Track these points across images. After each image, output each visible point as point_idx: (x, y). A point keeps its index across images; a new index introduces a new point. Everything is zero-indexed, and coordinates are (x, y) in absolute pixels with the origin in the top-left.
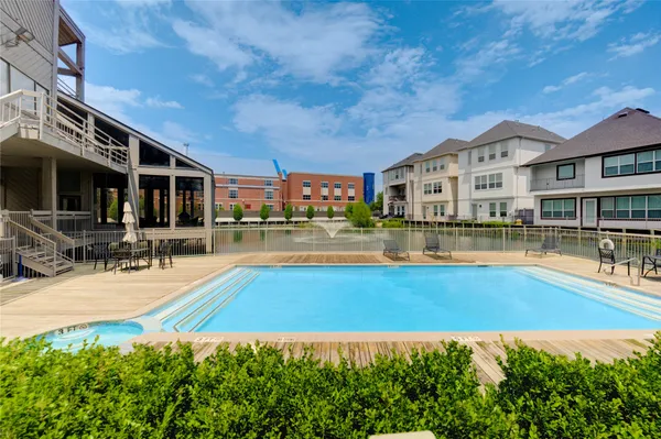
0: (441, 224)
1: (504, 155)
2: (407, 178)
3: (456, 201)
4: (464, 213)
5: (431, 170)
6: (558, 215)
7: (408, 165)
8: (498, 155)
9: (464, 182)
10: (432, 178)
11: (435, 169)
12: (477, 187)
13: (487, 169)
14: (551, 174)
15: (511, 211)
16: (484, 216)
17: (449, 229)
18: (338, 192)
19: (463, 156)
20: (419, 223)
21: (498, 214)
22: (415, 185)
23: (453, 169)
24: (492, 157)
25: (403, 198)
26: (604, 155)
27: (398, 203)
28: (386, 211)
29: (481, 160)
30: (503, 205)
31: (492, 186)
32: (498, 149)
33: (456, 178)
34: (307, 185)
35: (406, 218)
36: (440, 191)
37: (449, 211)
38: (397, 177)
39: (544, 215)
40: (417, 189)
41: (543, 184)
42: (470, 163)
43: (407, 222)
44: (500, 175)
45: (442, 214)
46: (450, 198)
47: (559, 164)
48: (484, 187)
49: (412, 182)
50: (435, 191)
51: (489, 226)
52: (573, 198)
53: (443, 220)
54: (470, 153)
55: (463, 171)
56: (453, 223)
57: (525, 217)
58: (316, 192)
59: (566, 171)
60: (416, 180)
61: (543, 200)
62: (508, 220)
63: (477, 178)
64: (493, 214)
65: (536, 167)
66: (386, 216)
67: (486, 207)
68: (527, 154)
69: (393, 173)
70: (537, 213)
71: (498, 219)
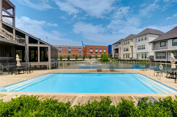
0: (128, 60)
1: (146, 39)
2: (119, 46)
3: (132, 53)
4: (135, 57)
5: (126, 44)
6: (161, 57)
7: (119, 43)
8: (144, 39)
9: (135, 47)
10: (126, 46)
11: (126, 43)
12: (138, 49)
13: (140, 43)
14: (159, 45)
15: (148, 56)
16: (140, 58)
17: (130, 62)
18: (101, 51)
19: (134, 39)
20: (122, 60)
21: (144, 57)
22: (121, 49)
23: (132, 43)
24: (142, 40)
25: (118, 52)
26: (173, 39)
27: (117, 54)
28: (113, 57)
29: (139, 40)
30: (146, 54)
31: (142, 49)
32: (144, 37)
33: (132, 46)
34: (91, 49)
35: (119, 59)
36: (128, 50)
37: (131, 56)
38: (116, 46)
39: (157, 57)
40: (122, 50)
41: (156, 48)
42: (136, 42)
43: (119, 60)
44: (144, 45)
45: (129, 57)
46: (131, 52)
47: (161, 41)
48: (140, 49)
49: (120, 48)
50: (127, 50)
51: (141, 61)
52: (164, 52)
53: (129, 59)
54: (136, 39)
55: (134, 44)
56: (132, 60)
57: (151, 58)
58: (94, 51)
59: (163, 44)
60: (121, 47)
61: (157, 53)
62: (146, 59)
63: (138, 46)
64: (143, 57)
65: (154, 43)
66: (113, 58)
67: (141, 55)
68: (152, 38)
69: (115, 45)
70: (155, 57)
71: (144, 59)
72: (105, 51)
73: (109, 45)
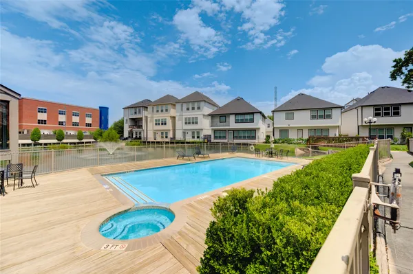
0: (167, 143)
1: (199, 108)
2: (144, 114)
3: (174, 130)
4: (179, 137)
6: (220, 138)
9: (179, 120)
10: (160, 116)
11: (162, 111)
12: (186, 123)
13: (191, 114)
14: (217, 120)
15: (202, 135)
16: (189, 138)
17: (172, 145)
18: (76, 119)
19: (178, 106)
20: (152, 142)
21: (196, 137)
22: (149, 120)
23: (172, 112)
24: (193, 109)
25: (140, 127)
26: (236, 114)
27: (135, 130)
28: (126, 135)
29: (188, 109)
30: (198, 133)
31: (193, 123)
32: (196, 106)
33: (174, 118)
35: (143, 140)
36: (165, 124)
37: (170, 135)
38: (136, 113)
39: (216, 138)
40: (150, 122)
41: (215, 124)
42: (182, 110)
43: (144, 142)
44: (197, 118)
45: (166, 137)
46: (171, 128)
47: (221, 116)
48: (189, 123)
49: (146, 118)
50: (162, 124)
51: (193, 143)
52: (225, 130)
53: (167, 140)
54: (182, 105)
55: (178, 114)
56: (174, 142)
57: (208, 138)
59: (223, 119)
60: (149, 116)
61: (215, 131)
62: (201, 140)
63: (186, 119)
64: (193, 137)
65: (212, 116)
66: (127, 139)
67: (190, 133)
68: (208, 110)
69: (133, 110)
70: (213, 137)
71: (196, 140)
72: (89, 120)
73: (100, 107)
